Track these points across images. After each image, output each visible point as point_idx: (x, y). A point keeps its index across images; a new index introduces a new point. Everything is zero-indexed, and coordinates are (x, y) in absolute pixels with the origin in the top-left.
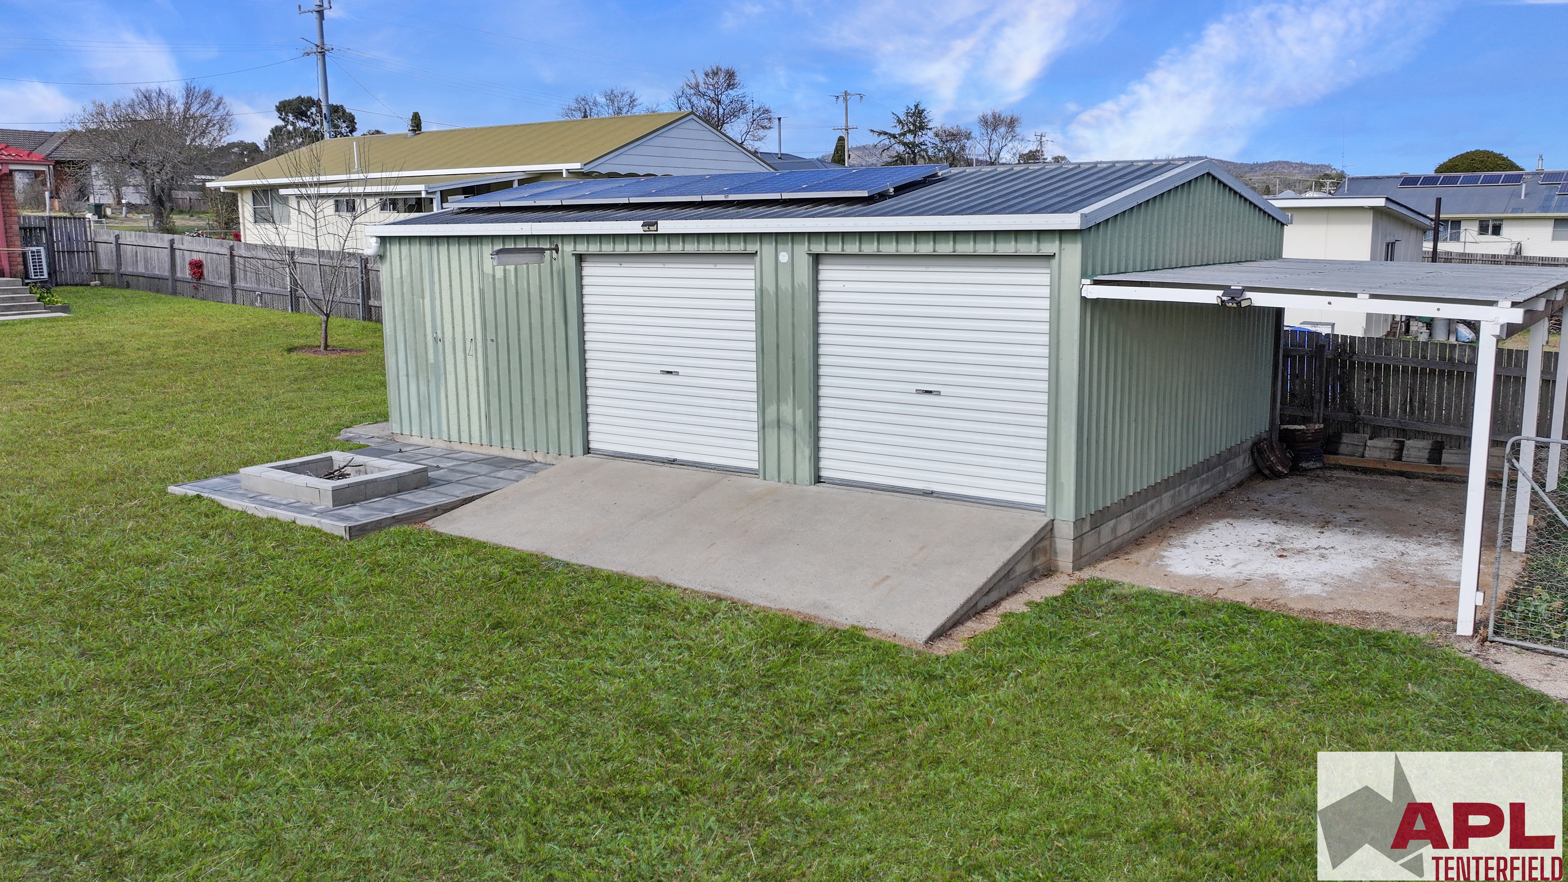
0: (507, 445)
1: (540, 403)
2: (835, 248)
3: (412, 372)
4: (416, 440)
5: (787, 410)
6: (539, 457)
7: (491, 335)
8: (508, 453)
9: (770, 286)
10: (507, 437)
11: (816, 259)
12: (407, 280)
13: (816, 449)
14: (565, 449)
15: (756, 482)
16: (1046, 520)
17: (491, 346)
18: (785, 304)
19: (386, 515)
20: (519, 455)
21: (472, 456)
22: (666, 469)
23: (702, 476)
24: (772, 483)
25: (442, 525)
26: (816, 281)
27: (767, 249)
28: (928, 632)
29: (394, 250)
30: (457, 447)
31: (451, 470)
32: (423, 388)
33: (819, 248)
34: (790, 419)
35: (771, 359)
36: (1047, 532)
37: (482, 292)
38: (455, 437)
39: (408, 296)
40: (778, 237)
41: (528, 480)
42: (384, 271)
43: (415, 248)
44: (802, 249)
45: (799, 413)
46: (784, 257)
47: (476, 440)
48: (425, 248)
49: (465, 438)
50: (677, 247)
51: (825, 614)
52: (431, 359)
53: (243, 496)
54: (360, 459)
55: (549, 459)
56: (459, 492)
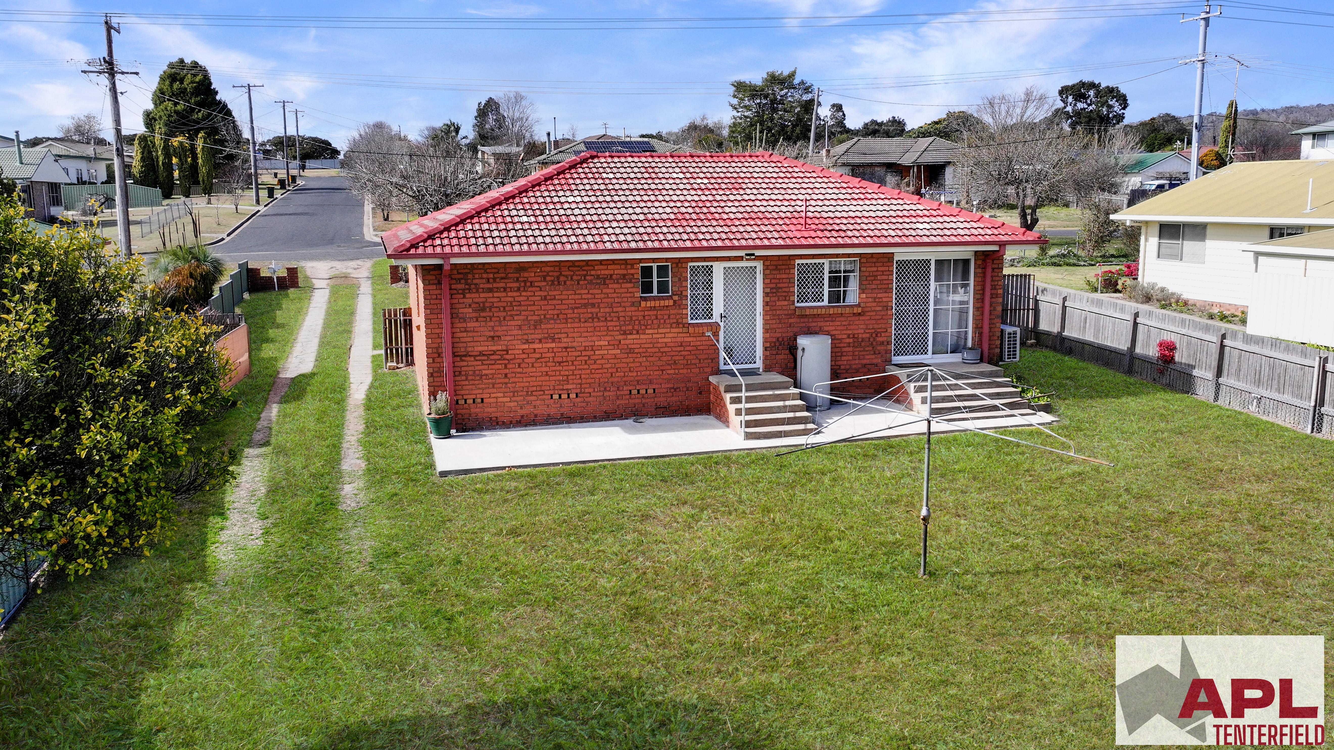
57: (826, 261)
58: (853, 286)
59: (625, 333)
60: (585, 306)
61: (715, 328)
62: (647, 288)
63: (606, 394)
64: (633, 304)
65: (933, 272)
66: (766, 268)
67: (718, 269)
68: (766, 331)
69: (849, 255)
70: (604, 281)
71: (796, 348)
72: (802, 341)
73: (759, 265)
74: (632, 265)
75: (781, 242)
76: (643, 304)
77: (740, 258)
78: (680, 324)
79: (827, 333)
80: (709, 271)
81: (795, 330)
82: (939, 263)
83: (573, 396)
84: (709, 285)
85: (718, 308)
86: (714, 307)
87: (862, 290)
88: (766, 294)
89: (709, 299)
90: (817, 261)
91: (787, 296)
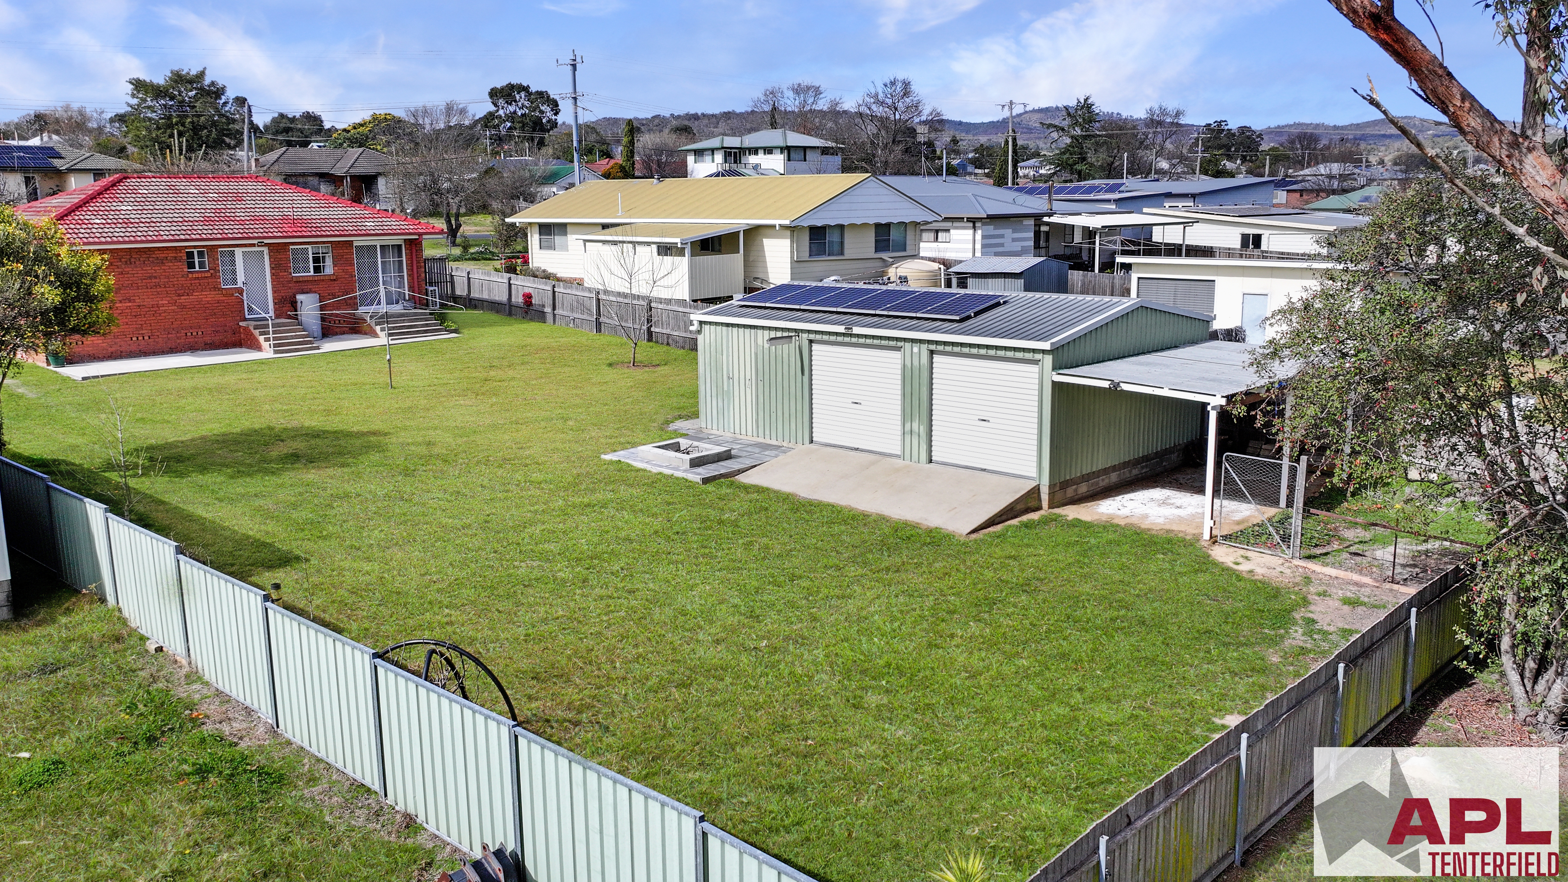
0: (767, 437)
1: (786, 415)
2: (940, 348)
3: (714, 394)
4: (715, 432)
5: (915, 425)
6: (785, 444)
7: (760, 377)
8: (768, 441)
9: (908, 364)
10: (767, 432)
11: (932, 352)
12: (713, 344)
13: (930, 446)
14: (800, 440)
15: (900, 462)
16: (1035, 484)
17: (760, 384)
18: (916, 372)
19: (717, 473)
20: (774, 442)
21: (748, 442)
22: (853, 453)
23: (872, 457)
24: (908, 462)
25: (743, 478)
26: (931, 363)
27: (908, 345)
28: (969, 531)
29: (706, 328)
30: (739, 436)
31: (739, 449)
32: (720, 404)
33: (933, 347)
34: (917, 431)
35: (908, 400)
36: (1036, 490)
37: (756, 354)
38: (737, 431)
39: (713, 353)
40: (913, 341)
41: (782, 457)
42: (700, 338)
43: (719, 328)
44: (924, 347)
45: (921, 427)
46: (916, 350)
47: (750, 433)
48: (724, 328)
49: (743, 432)
50: (862, 341)
51: (925, 523)
52: (726, 388)
53: (642, 461)
54: (696, 443)
55: (791, 445)
56: (749, 462)
57: (309, 247)
58: (329, 262)
59: (179, 296)
60: (150, 278)
61: (240, 291)
62: (191, 265)
63: (170, 336)
64: (183, 276)
65: (379, 253)
66: (270, 251)
67: (238, 252)
68: (274, 292)
69: (324, 242)
70: (162, 262)
71: (296, 302)
72: (300, 297)
73: (266, 250)
74: (180, 251)
75: (280, 234)
76: (190, 275)
77: (253, 245)
78: (217, 288)
79: (315, 292)
80: (232, 254)
81: (294, 291)
82: (382, 247)
83: (147, 338)
84: (233, 262)
85: (241, 278)
86: (238, 277)
87: (335, 265)
88: (272, 268)
89: (234, 272)
90: (304, 247)
91: (286, 269)
